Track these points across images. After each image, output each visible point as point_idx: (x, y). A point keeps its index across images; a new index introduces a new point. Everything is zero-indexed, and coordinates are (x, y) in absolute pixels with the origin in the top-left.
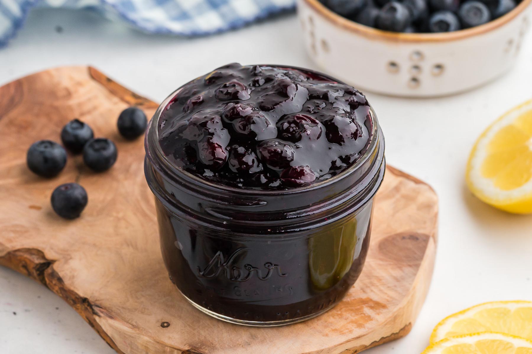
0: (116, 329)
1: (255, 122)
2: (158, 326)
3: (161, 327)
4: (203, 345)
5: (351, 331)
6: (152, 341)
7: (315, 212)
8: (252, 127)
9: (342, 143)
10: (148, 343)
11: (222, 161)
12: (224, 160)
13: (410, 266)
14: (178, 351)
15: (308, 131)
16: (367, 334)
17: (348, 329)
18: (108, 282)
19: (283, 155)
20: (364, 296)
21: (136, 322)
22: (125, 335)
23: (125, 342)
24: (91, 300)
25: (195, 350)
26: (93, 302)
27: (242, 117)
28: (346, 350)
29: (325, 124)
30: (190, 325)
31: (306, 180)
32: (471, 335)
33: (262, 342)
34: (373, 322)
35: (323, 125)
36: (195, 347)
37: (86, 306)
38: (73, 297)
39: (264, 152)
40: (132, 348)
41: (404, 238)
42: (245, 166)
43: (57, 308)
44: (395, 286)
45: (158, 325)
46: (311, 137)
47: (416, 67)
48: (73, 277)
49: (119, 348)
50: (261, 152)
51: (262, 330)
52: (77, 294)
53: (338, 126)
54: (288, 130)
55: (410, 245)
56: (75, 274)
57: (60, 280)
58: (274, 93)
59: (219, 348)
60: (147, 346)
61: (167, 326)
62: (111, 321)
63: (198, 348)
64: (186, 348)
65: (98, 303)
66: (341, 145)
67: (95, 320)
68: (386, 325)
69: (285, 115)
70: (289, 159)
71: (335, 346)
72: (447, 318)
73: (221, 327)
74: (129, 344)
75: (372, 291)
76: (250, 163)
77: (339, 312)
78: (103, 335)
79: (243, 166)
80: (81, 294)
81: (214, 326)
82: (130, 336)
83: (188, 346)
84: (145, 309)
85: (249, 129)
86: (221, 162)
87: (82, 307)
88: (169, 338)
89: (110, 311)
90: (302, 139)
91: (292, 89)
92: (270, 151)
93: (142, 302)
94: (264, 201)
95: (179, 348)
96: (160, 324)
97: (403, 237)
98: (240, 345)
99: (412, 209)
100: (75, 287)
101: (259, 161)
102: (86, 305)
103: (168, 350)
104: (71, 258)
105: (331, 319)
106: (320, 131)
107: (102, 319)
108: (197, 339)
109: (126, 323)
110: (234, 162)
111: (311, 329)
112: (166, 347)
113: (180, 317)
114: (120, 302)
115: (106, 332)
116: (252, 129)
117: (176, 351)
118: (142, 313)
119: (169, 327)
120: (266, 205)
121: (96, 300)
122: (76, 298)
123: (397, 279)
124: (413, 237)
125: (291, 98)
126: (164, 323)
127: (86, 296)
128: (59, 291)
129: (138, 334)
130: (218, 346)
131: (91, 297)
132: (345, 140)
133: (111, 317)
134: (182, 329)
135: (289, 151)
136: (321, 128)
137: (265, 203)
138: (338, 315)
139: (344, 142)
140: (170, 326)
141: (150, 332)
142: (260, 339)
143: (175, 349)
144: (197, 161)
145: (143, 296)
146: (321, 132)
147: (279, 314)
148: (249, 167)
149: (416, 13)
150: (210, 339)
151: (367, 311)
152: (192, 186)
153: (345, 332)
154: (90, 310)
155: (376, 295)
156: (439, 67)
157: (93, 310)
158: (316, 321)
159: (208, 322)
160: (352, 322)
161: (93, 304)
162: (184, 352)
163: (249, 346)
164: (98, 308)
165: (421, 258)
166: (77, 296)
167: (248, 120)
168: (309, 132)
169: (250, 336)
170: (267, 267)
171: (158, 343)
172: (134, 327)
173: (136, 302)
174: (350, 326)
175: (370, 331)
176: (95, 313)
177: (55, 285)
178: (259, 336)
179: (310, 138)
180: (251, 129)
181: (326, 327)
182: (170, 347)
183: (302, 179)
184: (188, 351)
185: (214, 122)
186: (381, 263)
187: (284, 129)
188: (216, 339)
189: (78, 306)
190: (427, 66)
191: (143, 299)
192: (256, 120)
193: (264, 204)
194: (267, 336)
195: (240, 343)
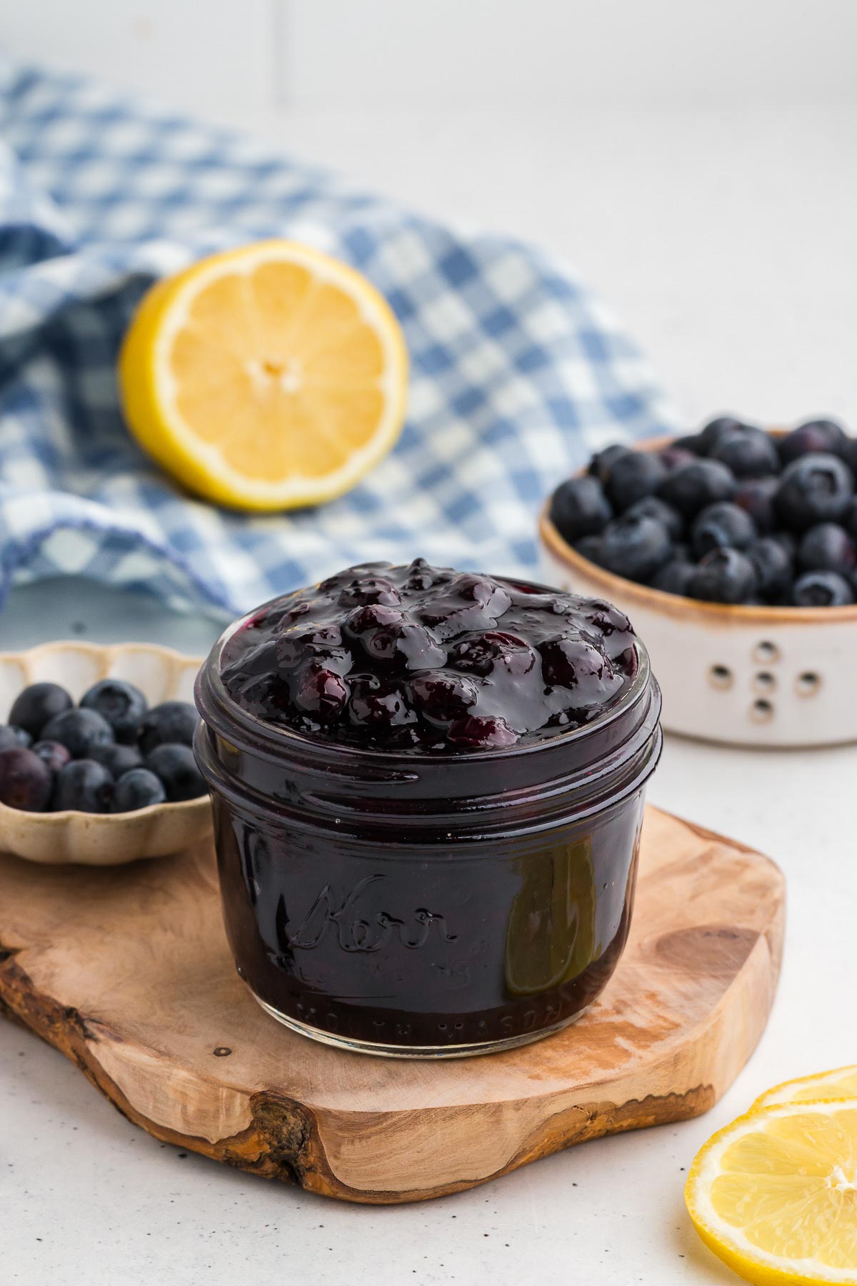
0: (126, 1063)
1: (405, 634)
2: (209, 1054)
3: (214, 1056)
4: (293, 1085)
5: (586, 1073)
6: (194, 1079)
7: (512, 803)
8: (399, 644)
9: (573, 685)
10: (186, 1084)
11: (337, 703)
12: (341, 702)
13: (714, 977)
14: (243, 1095)
15: (506, 658)
16: (617, 1080)
17: (580, 1068)
18: (120, 983)
19: (454, 692)
20: (617, 1019)
21: (166, 1047)
22: (145, 1074)
23: (143, 1089)
24: (81, 1011)
25: (275, 1092)
26: (85, 1014)
27: (380, 625)
28: (575, 1107)
29: (542, 648)
30: (272, 1053)
31: (499, 741)
32: (826, 1101)
33: (409, 1083)
34: (632, 1059)
35: (538, 652)
36: (276, 1087)
37: (72, 1024)
38: (49, 1010)
39: (418, 687)
40: (156, 1100)
41: (708, 934)
42: (380, 712)
43: (22, 1054)
44: (682, 1006)
45: (209, 1052)
46: (512, 670)
47: (766, 677)
48: (52, 975)
49: (132, 1104)
50: (412, 688)
51: (411, 1066)
52: (56, 1002)
53: (566, 653)
54: (467, 655)
55: (719, 945)
56: (57, 970)
57: (26, 980)
58: (447, 597)
59: (324, 1090)
60: (183, 1090)
61: (226, 1055)
62: (119, 1048)
63: (282, 1089)
64: (260, 1089)
65: (95, 1016)
66: (570, 687)
67: (88, 1051)
68: (657, 1067)
69: (464, 633)
70: (466, 702)
71: (553, 1095)
72: (785, 1084)
73: (331, 1058)
74: (151, 1092)
75: (635, 1012)
76: (391, 708)
77: (567, 1043)
78: (102, 1083)
79: (375, 712)
80: (65, 1001)
81: (317, 1056)
82: (153, 1074)
83: (263, 1086)
84: (186, 1027)
85: (393, 647)
86: (334, 704)
87: (65, 1027)
88: (228, 1072)
89: (117, 1028)
90: (495, 668)
91: (484, 589)
92: (429, 685)
93: (182, 1017)
94: (415, 773)
95: (245, 1090)
96: (213, 1051)
97: (706, 932)
98: (366, 1086)
99: (731, 892)
100: (52, 991)
101: (408, 706)
102: (72, 1021)
103: (224, 1094)
104: (51, 947)
105: (549, 1053)
106: (532, 659)
107: (101, 1045)
108: (281, 1075)
109: (145, 1048)
110: (361, 706)
111: (507, 1066)
112: (221, 1089)
113: (253, 1042)
114: (139, 1016)
115: (109, 1074)
116: (399, 648)
117: (239, 1095)
118: (180, 1032)
119: (229, 1056)
120: (417, 781)
121: (92, 1012)
122: (55, 1010)
123: (686, 997)
124: (728, 934)
125: (481, 604)
126: (221, 1049)
127: (73, 1005)
128: (23, 1003)
129: (168, 1068)
130: (321, 1087)
131: (82, 1006)
132: (579, 679)
133: (119, 1039)
134: (255, 1060)
135: (467, 687)
136: (532, 654)
137: (415, 777)
138: (564, 1046)
139: (576, 681)
140: (232, 1053)
141: (191, 1063)
142: (405, 1078)
143: (238, 1091)
144: (289, 704)
145: (184, 1007)
146: (533, 662)
147: (443, 1026)
148: (387, 715)
149: (767, 572)
150: (308, 1077)
151: (621, 1042)
152: (276, 748)
153: (573, 1072)
154: (80, 1031)
155: (640, 1017)
156: (810, 678)
157: (85, 1029)
158: (519, 1054)
159: (307, 1049)
160: (589, 1057)
161: (85, 1017)
162: (255, 1097)
163: (383, 1089)
164: (95, 1025)
165: (739, 966)
166: (57, 1006)
167: (392, 633)
168: (508, 659)
169: (386, 1073)
170: (419, 919)
171: (205, 1080)
172: (161, 1054)
173: (169, 1016)
174: (584, 1064)
175: (626, 1073)
176: (89, 1036)
177: (16, 990)
178: (404, 1074)
179: (509, 670)
180: (396, 647)
181: (536, 1064)
182: (228, 1087)
183: (491, 740)
184: (262, 1093)
185: (328, 636)
186: (659, 970)
187: (462, 653)
188: (320, 1077)
189: (58, 1028)
190: (786, 675)
191: (183, 1012)
192: (407, 632)
193: (412, 779)
194: (420, 1075)
195: (366, 1084)
